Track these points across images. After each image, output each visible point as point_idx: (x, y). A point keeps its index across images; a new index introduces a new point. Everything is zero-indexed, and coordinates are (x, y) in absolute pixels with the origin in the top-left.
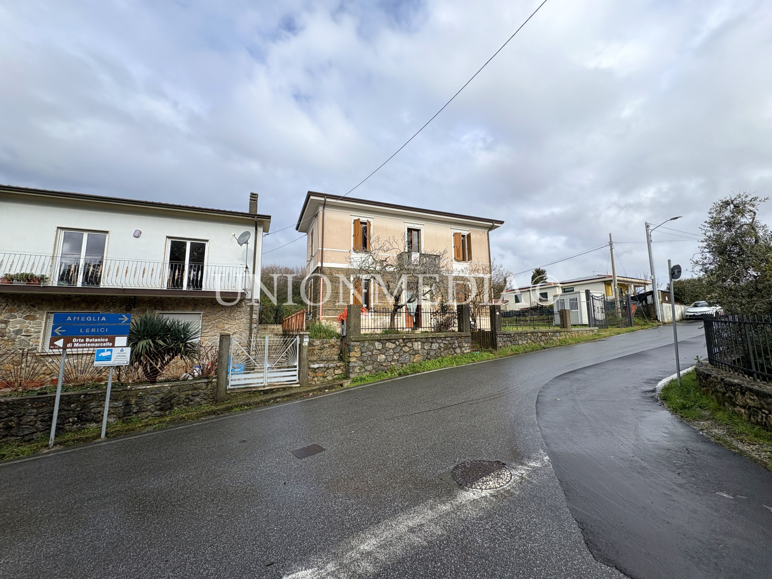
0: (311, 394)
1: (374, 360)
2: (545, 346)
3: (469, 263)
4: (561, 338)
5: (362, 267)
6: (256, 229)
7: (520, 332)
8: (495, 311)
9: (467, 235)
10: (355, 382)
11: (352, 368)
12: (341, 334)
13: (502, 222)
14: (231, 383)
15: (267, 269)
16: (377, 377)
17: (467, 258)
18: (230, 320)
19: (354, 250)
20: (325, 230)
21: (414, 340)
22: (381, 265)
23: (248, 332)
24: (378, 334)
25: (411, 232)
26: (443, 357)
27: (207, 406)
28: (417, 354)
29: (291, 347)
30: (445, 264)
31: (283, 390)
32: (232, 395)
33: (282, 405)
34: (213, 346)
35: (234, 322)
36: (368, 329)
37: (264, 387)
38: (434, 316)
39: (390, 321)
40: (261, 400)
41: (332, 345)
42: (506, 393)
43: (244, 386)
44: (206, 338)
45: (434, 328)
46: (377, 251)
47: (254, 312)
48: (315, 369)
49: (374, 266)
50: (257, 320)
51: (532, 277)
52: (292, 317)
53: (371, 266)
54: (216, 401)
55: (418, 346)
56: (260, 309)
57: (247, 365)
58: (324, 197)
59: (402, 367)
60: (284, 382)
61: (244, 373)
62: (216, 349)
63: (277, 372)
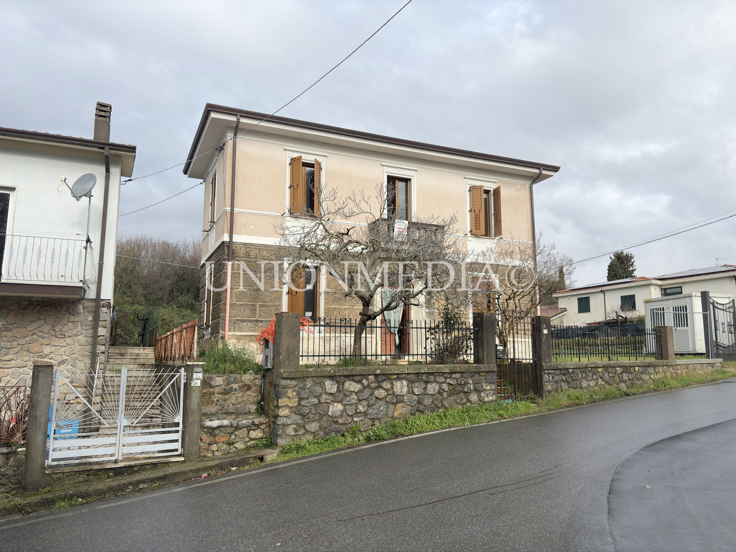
0: (205, 475)
1: (321, 413)
2: (628, 391)
3: (495, 241)
4: (656, 377)
5: (304, 244)
6: (108, 171)
7: (584, 366)
8: (540, 327)
9: (494, 191)
10: (286, 453)
11: (283, 428)
12: (264, 365)
13: (556, 169)
14: (53, 455)
15: (129, 243)
16: (327, 444)
17: (493, 232)
18: (54, 338)
19: (291, 213)
20: (238, 175)
21: (395, 377)
22: (337, 242)
23: (88, 361)
24: (332, 365)
25: (394, 183)
26: (446, 408)
27: (7, 497)
28: (400, 402)
29: (169, 389)
30: (452, 242)
31: (152, 469)
32: (55, 477)
33: (150, 496)
34: (20, 387)
35: (62, 342)
36: (313, 356)
37: (116, 462)
38: (432, 334)
39: (353, 342)
40: (109, 487)
41: (245, 385)
42: (555, 475)
43: (77, 461)
44: (7, 370)
45: (431, 355)
46: (331, 216)
47: (100, 323)
48: (214, 429)
49: (326, 242)
50: (106, 339)
51: (609, 266)
52: (173, 334)
53: (320, 243)
54: (24, 488)
55: (401, 388)
56: (112, 319)
57: (85, 422)
58: (236, 115)
59: (373, 425)
60: (154, 452)
61: (79, 437)
62: (25, 392)
63: (143, 434)
